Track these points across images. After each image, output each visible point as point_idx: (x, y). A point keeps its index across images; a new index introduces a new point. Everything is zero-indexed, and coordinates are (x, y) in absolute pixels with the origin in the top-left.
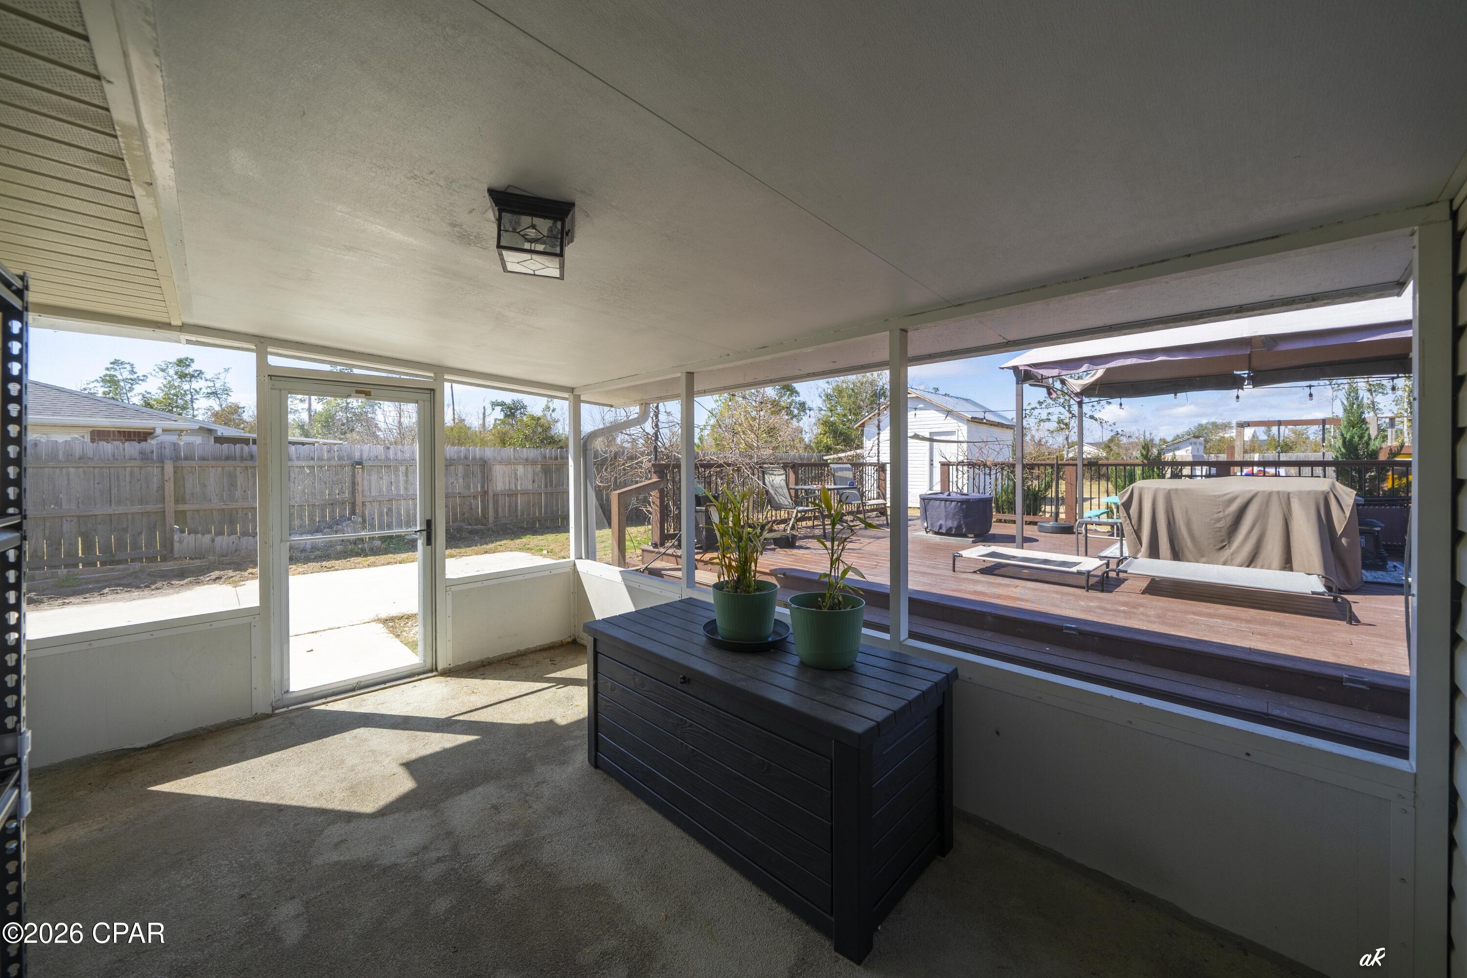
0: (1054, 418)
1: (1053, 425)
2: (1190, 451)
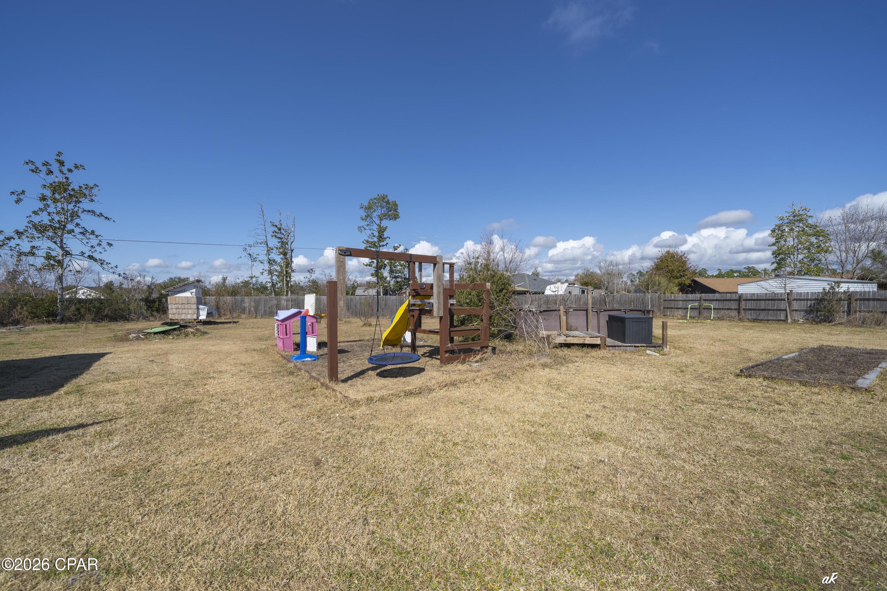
0: (41, 252)
1: (39, 261)
2: (194, 293)
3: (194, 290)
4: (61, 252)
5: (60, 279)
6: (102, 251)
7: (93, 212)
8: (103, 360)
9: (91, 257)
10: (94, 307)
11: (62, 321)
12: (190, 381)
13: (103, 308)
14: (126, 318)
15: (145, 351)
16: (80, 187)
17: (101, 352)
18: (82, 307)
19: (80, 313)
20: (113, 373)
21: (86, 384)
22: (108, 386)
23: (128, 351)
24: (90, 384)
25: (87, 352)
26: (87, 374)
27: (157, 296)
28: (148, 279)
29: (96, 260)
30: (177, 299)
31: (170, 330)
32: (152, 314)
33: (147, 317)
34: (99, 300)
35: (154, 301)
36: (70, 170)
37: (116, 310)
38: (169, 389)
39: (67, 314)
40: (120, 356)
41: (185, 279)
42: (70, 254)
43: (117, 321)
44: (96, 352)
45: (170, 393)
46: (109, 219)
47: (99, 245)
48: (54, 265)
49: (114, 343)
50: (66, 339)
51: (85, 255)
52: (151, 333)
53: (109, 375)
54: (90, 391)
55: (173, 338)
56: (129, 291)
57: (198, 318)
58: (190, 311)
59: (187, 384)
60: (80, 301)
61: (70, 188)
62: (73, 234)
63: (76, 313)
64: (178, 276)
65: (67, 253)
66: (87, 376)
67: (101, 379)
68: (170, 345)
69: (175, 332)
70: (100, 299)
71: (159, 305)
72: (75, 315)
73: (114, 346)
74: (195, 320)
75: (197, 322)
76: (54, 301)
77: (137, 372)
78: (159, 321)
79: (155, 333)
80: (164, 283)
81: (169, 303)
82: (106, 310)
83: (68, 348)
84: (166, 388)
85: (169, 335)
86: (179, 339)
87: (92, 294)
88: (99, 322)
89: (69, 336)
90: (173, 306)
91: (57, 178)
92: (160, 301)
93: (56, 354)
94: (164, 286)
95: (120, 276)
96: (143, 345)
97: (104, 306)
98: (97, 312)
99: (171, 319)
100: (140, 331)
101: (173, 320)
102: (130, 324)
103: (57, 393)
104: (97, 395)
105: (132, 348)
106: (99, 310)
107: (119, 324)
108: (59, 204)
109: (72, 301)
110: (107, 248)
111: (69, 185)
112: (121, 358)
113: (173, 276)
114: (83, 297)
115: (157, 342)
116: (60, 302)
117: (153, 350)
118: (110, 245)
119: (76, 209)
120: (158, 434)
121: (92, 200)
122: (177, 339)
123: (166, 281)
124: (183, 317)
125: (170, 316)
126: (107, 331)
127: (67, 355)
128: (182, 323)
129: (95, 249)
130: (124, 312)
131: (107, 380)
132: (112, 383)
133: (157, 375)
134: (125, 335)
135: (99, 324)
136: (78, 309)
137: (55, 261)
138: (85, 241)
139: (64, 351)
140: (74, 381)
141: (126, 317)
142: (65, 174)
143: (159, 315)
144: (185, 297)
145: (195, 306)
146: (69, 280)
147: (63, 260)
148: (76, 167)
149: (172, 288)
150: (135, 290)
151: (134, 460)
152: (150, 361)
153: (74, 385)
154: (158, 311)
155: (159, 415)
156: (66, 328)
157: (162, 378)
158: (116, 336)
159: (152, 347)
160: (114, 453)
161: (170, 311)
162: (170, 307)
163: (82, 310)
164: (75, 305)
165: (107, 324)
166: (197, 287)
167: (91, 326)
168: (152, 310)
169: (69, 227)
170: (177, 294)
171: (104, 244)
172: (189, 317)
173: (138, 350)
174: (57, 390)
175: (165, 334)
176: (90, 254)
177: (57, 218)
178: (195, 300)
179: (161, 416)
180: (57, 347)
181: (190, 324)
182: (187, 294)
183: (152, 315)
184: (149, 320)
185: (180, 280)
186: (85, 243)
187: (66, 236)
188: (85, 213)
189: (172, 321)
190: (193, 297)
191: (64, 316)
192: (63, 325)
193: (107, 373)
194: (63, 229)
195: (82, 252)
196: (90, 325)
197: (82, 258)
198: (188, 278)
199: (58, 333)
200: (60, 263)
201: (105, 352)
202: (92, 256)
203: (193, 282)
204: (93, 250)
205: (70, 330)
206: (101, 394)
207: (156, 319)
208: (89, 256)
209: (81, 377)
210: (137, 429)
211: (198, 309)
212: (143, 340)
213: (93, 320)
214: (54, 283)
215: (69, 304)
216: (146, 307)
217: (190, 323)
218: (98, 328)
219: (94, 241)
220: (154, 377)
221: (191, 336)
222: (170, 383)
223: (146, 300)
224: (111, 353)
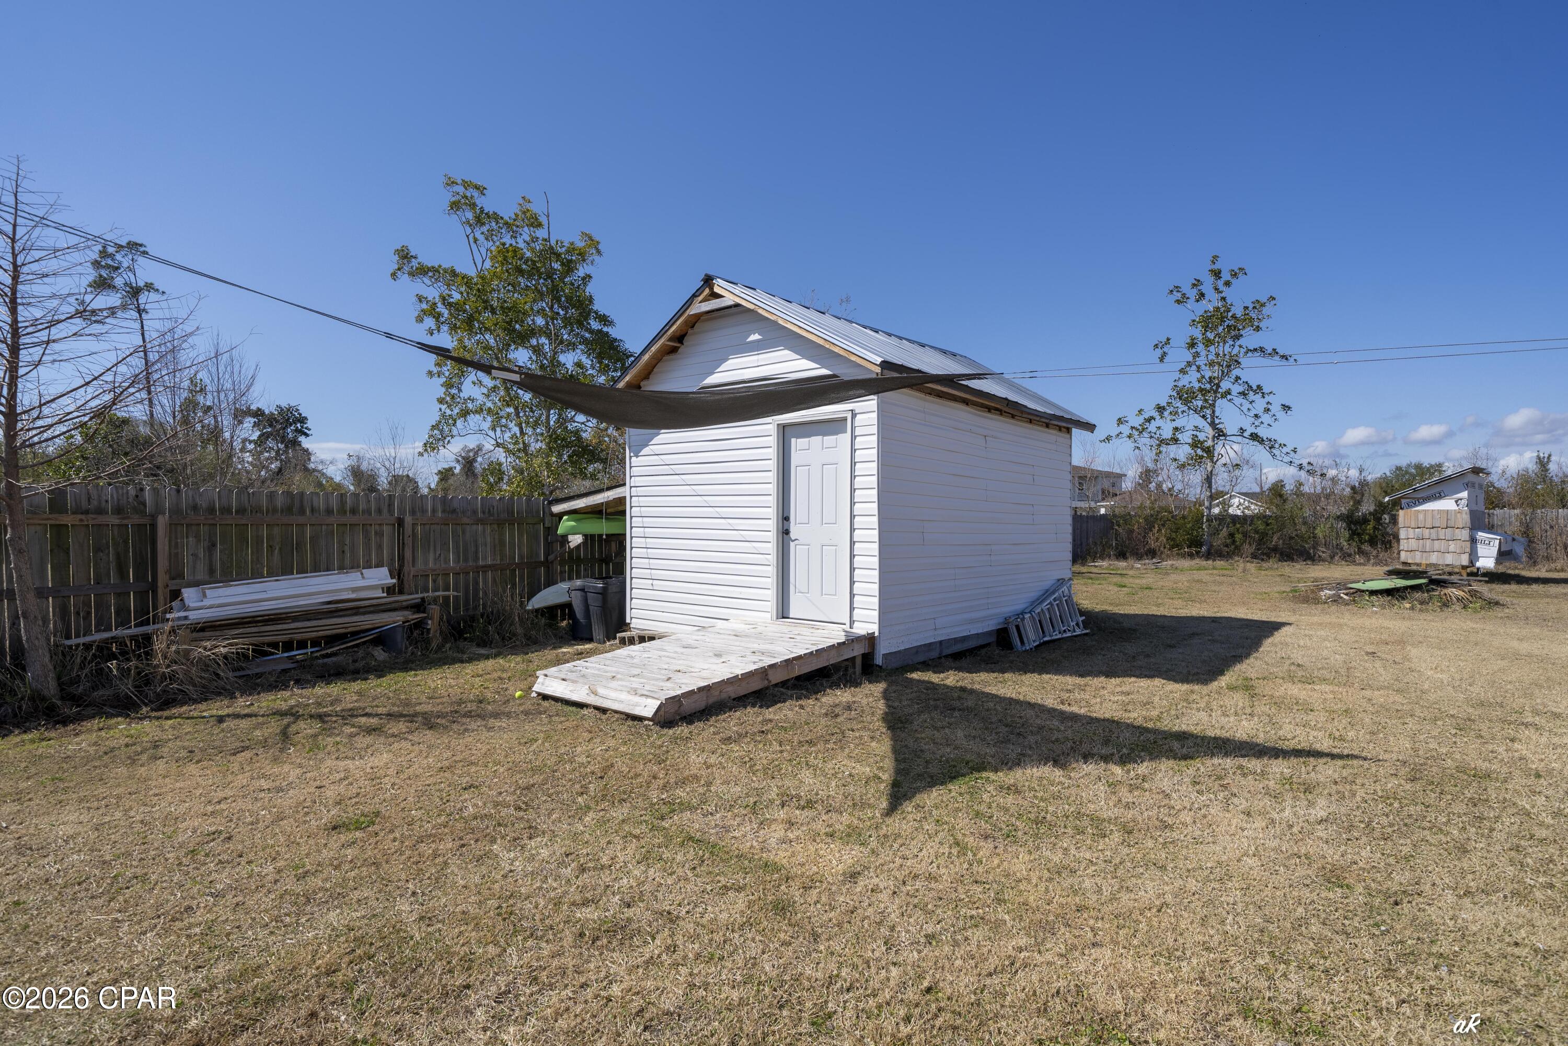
0: (1186, 437)
1: (1183, 452)
2: (1464, 502)
3: (1465, 494)
4: (1210, 432)
5: (1209, 480)
6: (1270, 421)
7: (1262, 350)
8: (1278, 636)
9: (1254, 437)
10: (1257, 532)
11: (1208, 556)
12: (1469, 720)
13: (1270, 532)
14: (1309, 557)
15: (1353, 629)
16: (1246, 308)
17: (1273, 619)
18: (1238, 530)
19: (1234, 542)
20: (1299, 665)
21: (1258, 678)
22: (1295, 690)
23: (1321, 624)
24: (1264, 679)
25: (1250, 617)
26: (1256, 658)
27: (1372, 508)
28: (1354, 473)
29: (1263, 440)
30: (1421, 517)
31: (1406, 588)
32: (1359, 548)
33: (1350, 555)
34: (1262, 517)
35: (1364, 521)
36: (1227, 284)
37: (1291, 538)
38: (1417, 726)
39: (1217, 542)
40: (1306, 632)
41: (1432, 466)
42: (1224, 435)
43: (1292, 560)
44: (1264, 618)
45: (1422, 737)
46: (1287, 359)
47: (1267, 410)
48: (1203, 457)
49: (1292, 605)
50: (1217, 588)
51: (1246, 434)
52: (1363, 591)
53: (1293, 668)
54: (1265, 693)
55: (1412, 608)
56: (1315, 499)
57: (1472, 563)
58: (1452, 546)
59: (1463, 726)
60: (1235, 519)
61: (1230, 314)
62: (1229, 397)
63: (1228, 541)
64: (1415, 460)
65: (1220, 434)
66: (1258, 663)
67: (1281, 675)
68: (1407, 623)
69: (1418, 595)
70: (1265, 517)
71: (1375, 528)
72: (1227, 546)
73: (1294, 611)
74: (1464, 567)
75: (1469, 575)
76: (1198, 520)
77: (1343, 671)
78: (1375, 564)
79: (1373, 593)
80: (1384, 478)
81: (1401, 524)
82: (1275, 539)
83: (1221, 605)
84: (1412, 724)
85: (1403, 599)
86: (1427, 610)
87: (1253, 507)
88: (1263, 560)
89: (1221, 583)
90: (1411, 533)
91: (1211, 303)
92: (1378, 520)
93: (1206, 614)
94: (1386, 486)
95: (1301, 468)
96: (1347, 616)
97: (1272, 529)
98: (1261, 542)
99: (1405, 563)
100: (1341, 585)
101: (1410, 564)
102: (1316, 567)
103: (1216, 683)
104: (1278, 704)
105: (1327, 619)
106: (1263, 538)
107: (1298, 566)
108: (1212, 348)
109: (1223, 519)
110: (1281, 414)
111: (1228, 311)
112: (1310, 637)
113: (1403, 463)
114: (1239, 513)
115: (1376, 613)
116: (1207, 521)
117: (1371, 631)
118: (1286, 408)
119: (1235, 352)
120: (1406, 825)
121: (1258, 329)
122: (1420, 610)
123: (1388, 474)
124: (1434, 559)
125: (1403, 556)
126: (1278, 579)
127: (1221, 618)
128: (1433, 573)
129: (1260, 420)
130: (1307, 543)
131: (1291, 678)
132: (1300, 685)
133: (1388, 688)
134: (1313, 591)
135: (1265, 565)
136: (1232, 535)
137: (1203, 450)
138: (1246, 405)
139: (1216, 610)
140: (1238, 667)
141: (1309, 553)
142: (1221, 292)
143: (1374, 553)
144: (1439, 511)
145: (1465, 534)
146: (1221, 481)
147: (1213, 446)
148: (1235, 275)
149: (1408, 491)
150: (1328, 497)
151: (1361, 864)
152: (1368, 653)
153: (1239, 676)
154: (1373, 542)
155: (1403, 782)
156: (1214, 568)
157: (1398, 698)
158: (1296, 591)
159: (1368, 622)
160: (1320, 832)
161: (1403, 545)
162: (1402, 534)
163: (1238, 537)
164: (1228, 527)
165: (1276, 566)
166: (1473, 485)
167: (1252, 567)
168: (1360, 541)
169: (1225, 385)
170: (1420, 504)
171: (1276, 408)
172: (1449, 559)
173: (1341, 625)
174: (1215, 679)
175: (1393, 596)
176: (1253, 430)
177: (1208, 374)
178: (1465, 518)
179: (1408, 787)
180: (1205, 601)
181: (1454, 578)
182: (1447, 504)
183: (1361, 552)
184: (1354, 562)
185: (1422, 471)
186: (1245, 410)
187: (1219, 402)
188: (1250, 354)
189: (1408, 568)
190: (1460, 512)
191: (1212, 546)
192: (1210, 562)
193: (1288, 662)
194: (1216, 392)
195: (1241, 429)
196: (1248, 564)
197: (1239, 439)
198: (1440, 465)
199: (1204, 576)
200: (1209, 451)
201: (1279, 620)
202: (1256, 434)
203: (1462, 475)
204: (1257, 423)
205: (1221, 572)
206: (1283, 702)
207: (1369, 560)
208: (1252, 435)
209: (1247, 661)
210: (1358, 799)
211: (1473, 541)
212: (1347, 604)
213: (1254, 556)
214: (1199, 489)
215: (1219, 525)
216: (1347, 534)
217: (1450, 574)
218: (1263, 572)
219: (1260, 404)
220: (1382, 692)
221: (1457, 607)
222: (1418, 712)
223: (1348, 517)
224: (1290, 624)
